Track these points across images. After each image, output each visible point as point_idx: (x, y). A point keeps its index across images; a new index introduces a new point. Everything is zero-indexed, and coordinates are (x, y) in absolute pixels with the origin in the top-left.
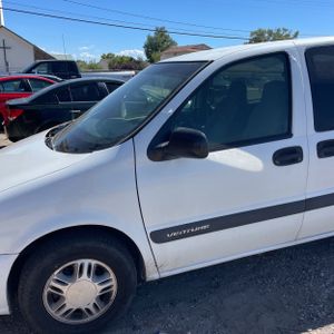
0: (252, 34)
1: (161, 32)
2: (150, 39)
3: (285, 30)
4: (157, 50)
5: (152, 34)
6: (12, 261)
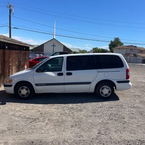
2: (112, 42)
6: (15, 84)
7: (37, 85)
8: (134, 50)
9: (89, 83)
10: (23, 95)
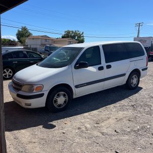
0: (65, 32)
1: (24, 29)
3: (78, 31)
4: (23, 37)
5: (20, 30)
6: (48, 92)
7: (77, 87)
8: (48, 40)
9: (124, 75)
10: (60, 105)
